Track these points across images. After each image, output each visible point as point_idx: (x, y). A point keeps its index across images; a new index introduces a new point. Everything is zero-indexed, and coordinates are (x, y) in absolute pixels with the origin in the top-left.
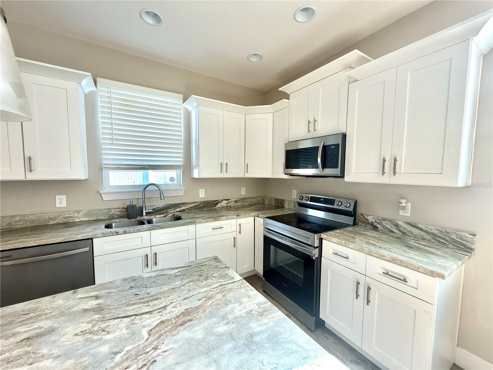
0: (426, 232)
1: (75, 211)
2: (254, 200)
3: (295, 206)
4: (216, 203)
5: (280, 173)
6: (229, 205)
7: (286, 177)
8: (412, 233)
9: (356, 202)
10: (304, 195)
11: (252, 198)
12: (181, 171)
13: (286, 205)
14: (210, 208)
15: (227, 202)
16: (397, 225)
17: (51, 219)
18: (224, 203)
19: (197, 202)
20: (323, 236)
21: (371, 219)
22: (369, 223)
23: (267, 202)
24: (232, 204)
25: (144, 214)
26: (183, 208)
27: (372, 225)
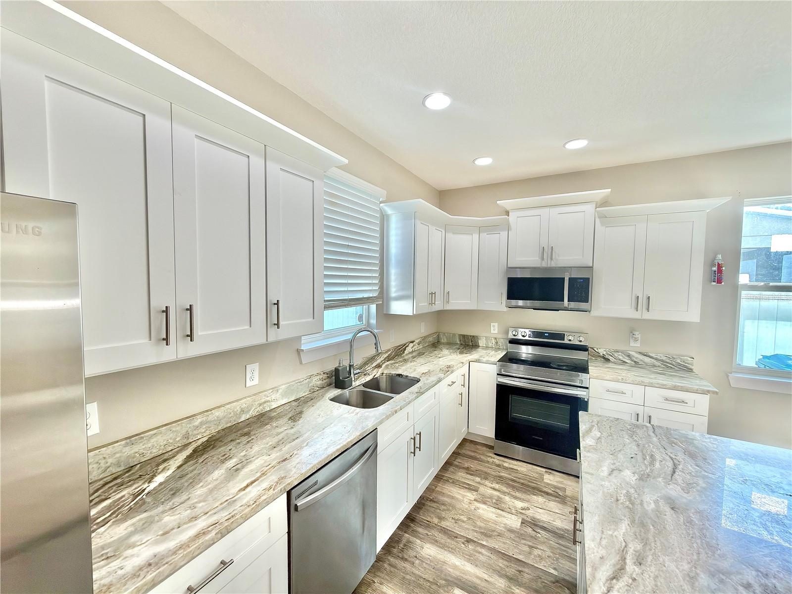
1: (273, 390)
2: (432, 339)
3: (496, 343)
4: (404, 348)
6: (413, 349)
8: (644, 362)
10: (519, 330)
11: (430, 336)
13: (482, 343)
14: (401, 357)
15: (412, 345)
16: (629, 356)
17: (244, 411)
18: (410, 348)
20: (592, 374)
21: (602, 352)
22: (601, 357)
24: (416, 347)
25: (353, 377)
27: (604, 358)
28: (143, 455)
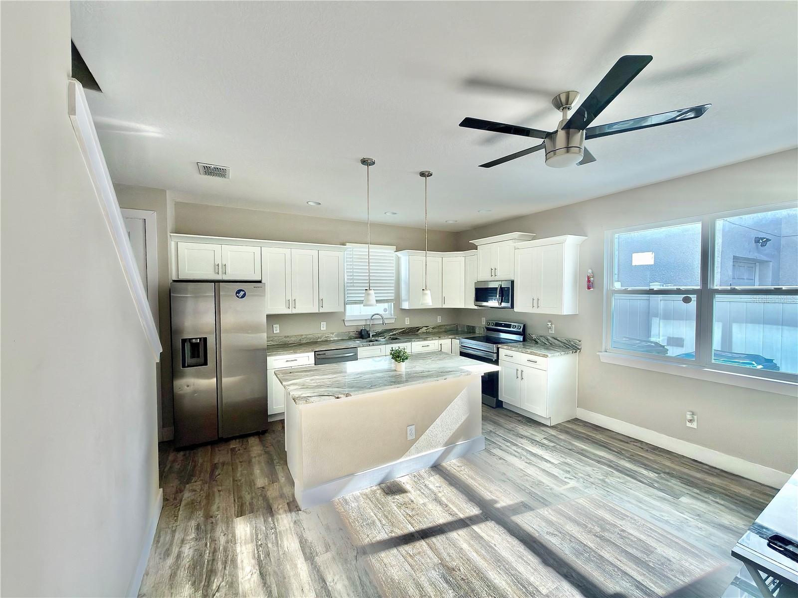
0: (561, 342)
1: (331, 333)
2: (448, 327)
3: (484, 331)
4: (418, 329)
5: (471, 305)
6: (428, 331)
7: (476, 307)
8: (555, 343)
9: (524, 326)
10: (491, 322)
11: (447, 325)
12: (392, 304)
13: (477, 331)
14: (414, 334)
15: (426, 328)
16: (547, 340)
17: (319, 338)
18: (424, 330)
19: (404, 328)
20: (499, 346)
21: (534, 337)
22: (533, 340)
23: (460, 329)
24: (431, 330)
25: (371, 336)
26: (394, 333)
27: (535, 341)
28: (288, 342)
